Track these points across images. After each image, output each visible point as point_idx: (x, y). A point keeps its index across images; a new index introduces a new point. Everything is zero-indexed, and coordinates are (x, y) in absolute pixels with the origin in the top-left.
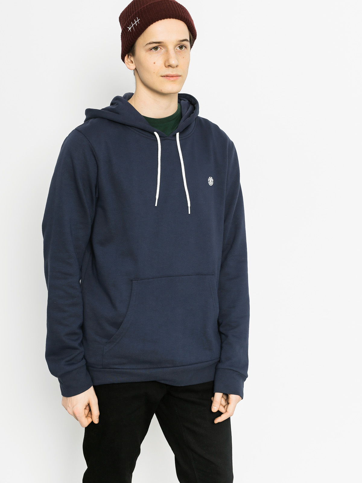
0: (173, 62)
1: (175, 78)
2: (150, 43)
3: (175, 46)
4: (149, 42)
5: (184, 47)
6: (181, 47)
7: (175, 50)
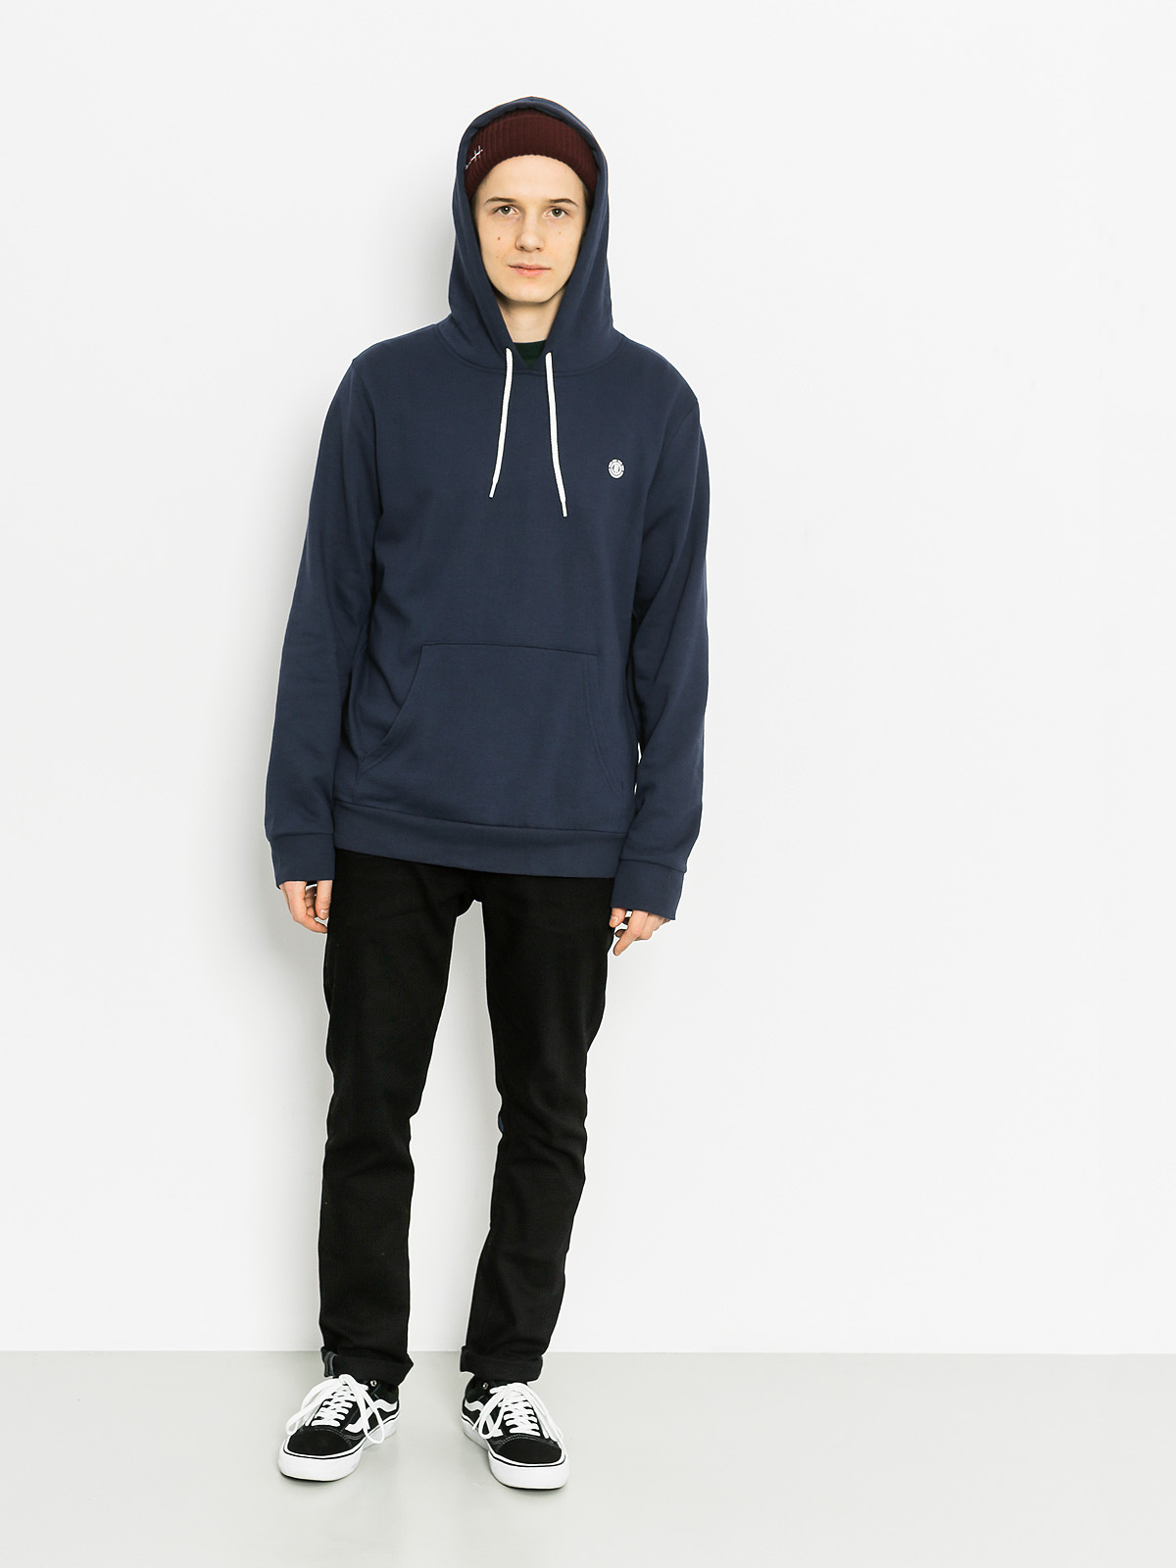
0: (530, 241)
1: (536, 272)
2: (494, 200)
3: (544, 209)
4: (491, 197)
5: (563, 213)
6: (557, 212)
7: (543, 217)
